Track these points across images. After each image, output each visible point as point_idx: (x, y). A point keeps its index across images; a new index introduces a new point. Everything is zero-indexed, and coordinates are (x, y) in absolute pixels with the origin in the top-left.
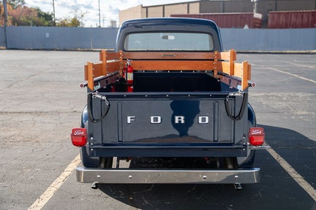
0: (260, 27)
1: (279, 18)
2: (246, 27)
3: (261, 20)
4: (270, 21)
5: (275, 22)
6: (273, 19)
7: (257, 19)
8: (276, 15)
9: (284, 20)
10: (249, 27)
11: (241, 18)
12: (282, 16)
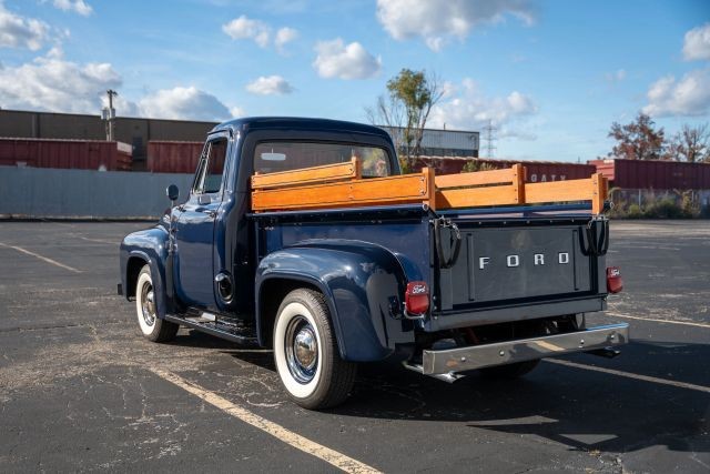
0: (131, 170)
1: (169, 154)
2: (102, 169)
3: (131, 157)
4: (150, 160)
5: (161, 161)
6: (157, 155)
7: (124, 154)
8: (162, 147)
9: (179, 158)
10: (109, 169)
11: (90, 150)
12: (173, 151)
